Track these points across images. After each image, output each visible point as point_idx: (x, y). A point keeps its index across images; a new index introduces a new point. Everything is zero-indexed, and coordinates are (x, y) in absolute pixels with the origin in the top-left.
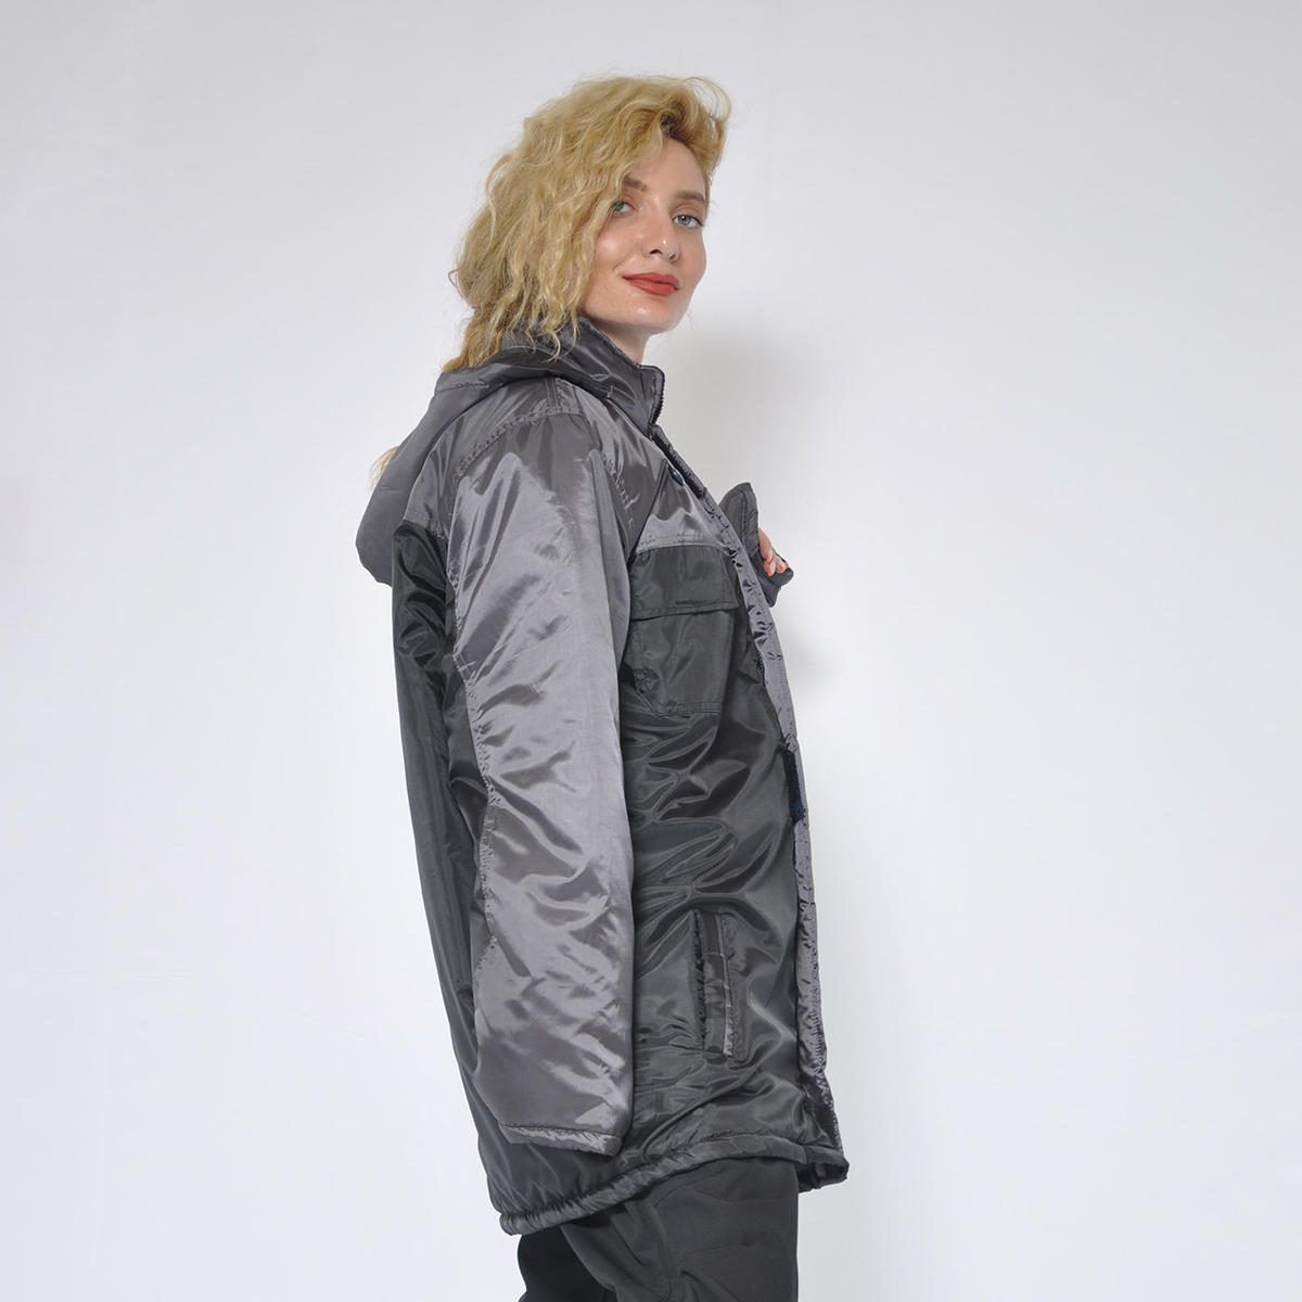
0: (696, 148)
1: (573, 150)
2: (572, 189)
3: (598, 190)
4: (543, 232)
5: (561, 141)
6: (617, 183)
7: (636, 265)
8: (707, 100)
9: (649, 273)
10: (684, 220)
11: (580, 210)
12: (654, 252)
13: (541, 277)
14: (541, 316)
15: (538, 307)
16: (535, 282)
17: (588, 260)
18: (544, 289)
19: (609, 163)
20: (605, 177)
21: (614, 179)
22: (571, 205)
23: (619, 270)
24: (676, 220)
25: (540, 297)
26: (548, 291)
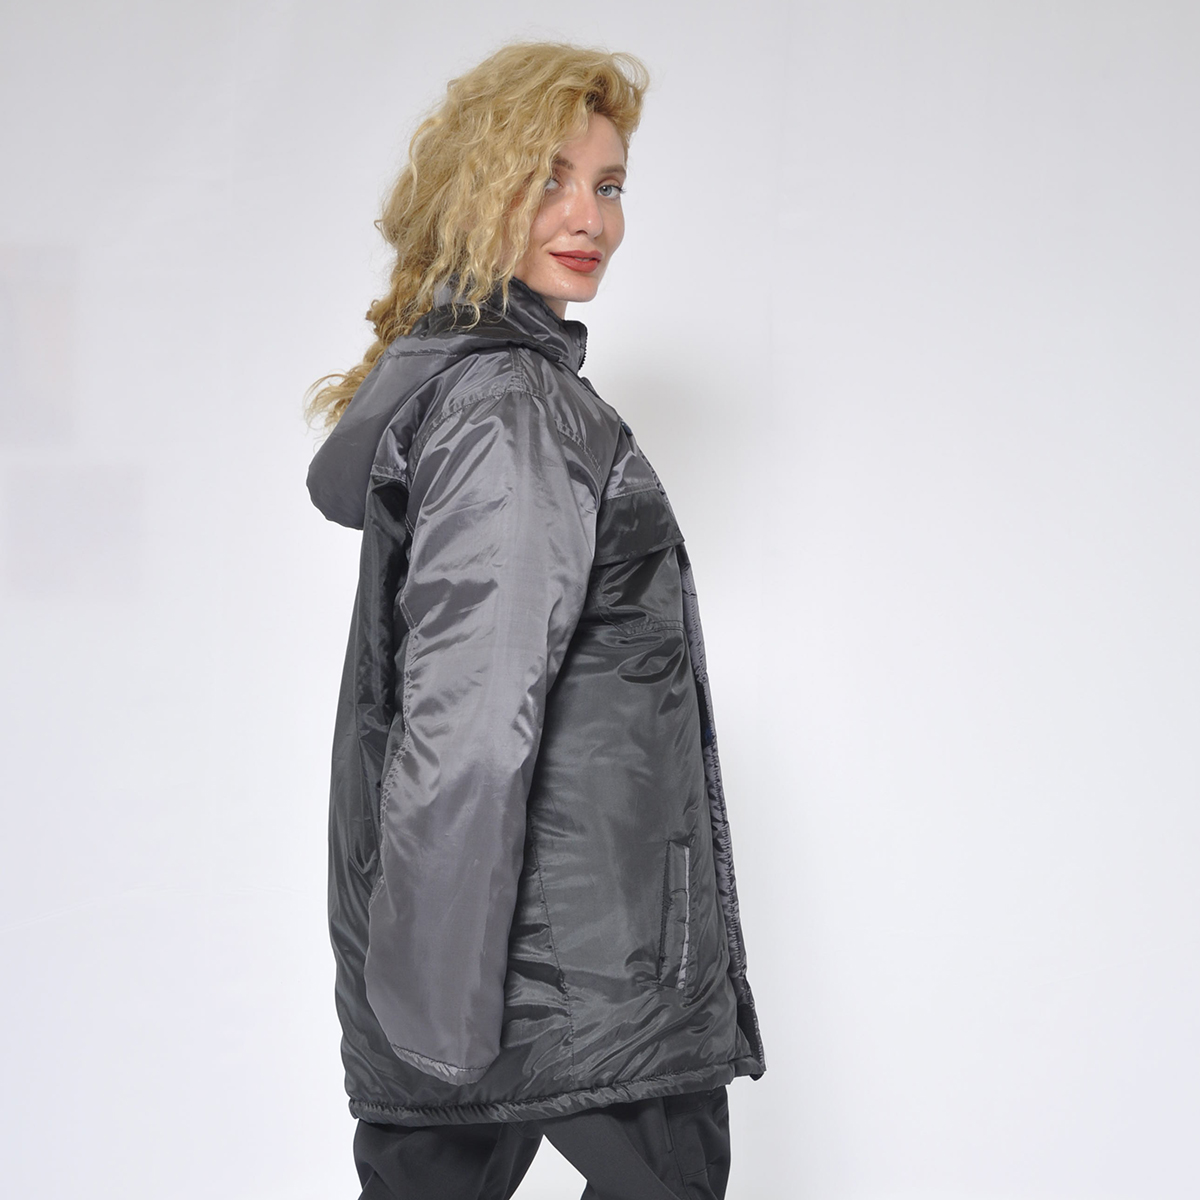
0: (617, 121)
1: (503, 129)
2: (504, 169)
3: (529, 171)
4: (473, 206)
5: (490, 118)
6: (547, 164)
7: (565, 243)
8: (627, 71)
9: (575, 252)
10: (606, 190)
11: (511, 190)
12: (580, 232)
13: (471, 250)
14: (468, 288)
15: (466, 279)
16: (464, 252)
17: (525, 238)
18: (474, 263)
19: (538, 144)
20: (536, 157)
21: (544, 160)
22: (501, 185)
23: (548, 246)
24: (599, 193)
25: (468, 269)
26: (477, 265)
